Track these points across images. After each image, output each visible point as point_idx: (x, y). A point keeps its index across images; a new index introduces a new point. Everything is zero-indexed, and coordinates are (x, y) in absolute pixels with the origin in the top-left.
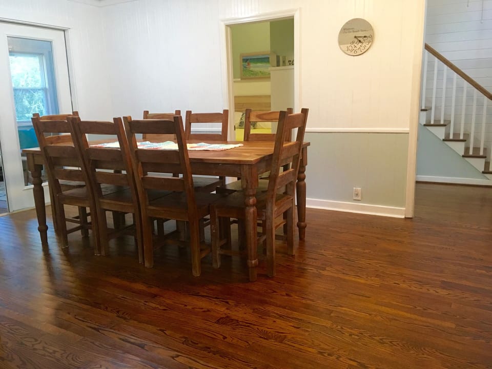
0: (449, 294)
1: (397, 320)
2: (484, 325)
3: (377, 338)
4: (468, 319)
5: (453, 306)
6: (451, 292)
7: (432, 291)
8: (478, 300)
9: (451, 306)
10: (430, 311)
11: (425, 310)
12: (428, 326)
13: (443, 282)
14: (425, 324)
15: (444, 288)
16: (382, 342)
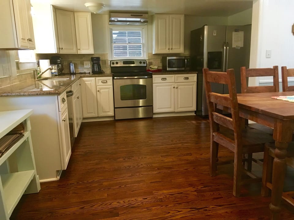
0: (110, 204)
1: (129, 176)
2: (88, 190)
3: (132, 167)
4: (97, 190)
5: (106, 195)
6: (110, 207)
7: (122, 202)
8: (92, 207)
9: (107, 194)
10: (117, 187)
11: (120, 187)
12: (115, 179)
13: (117, 215)
14: (117, 179)
15: (115, 208)
16: (130, 166)
